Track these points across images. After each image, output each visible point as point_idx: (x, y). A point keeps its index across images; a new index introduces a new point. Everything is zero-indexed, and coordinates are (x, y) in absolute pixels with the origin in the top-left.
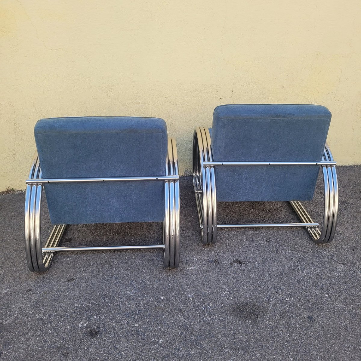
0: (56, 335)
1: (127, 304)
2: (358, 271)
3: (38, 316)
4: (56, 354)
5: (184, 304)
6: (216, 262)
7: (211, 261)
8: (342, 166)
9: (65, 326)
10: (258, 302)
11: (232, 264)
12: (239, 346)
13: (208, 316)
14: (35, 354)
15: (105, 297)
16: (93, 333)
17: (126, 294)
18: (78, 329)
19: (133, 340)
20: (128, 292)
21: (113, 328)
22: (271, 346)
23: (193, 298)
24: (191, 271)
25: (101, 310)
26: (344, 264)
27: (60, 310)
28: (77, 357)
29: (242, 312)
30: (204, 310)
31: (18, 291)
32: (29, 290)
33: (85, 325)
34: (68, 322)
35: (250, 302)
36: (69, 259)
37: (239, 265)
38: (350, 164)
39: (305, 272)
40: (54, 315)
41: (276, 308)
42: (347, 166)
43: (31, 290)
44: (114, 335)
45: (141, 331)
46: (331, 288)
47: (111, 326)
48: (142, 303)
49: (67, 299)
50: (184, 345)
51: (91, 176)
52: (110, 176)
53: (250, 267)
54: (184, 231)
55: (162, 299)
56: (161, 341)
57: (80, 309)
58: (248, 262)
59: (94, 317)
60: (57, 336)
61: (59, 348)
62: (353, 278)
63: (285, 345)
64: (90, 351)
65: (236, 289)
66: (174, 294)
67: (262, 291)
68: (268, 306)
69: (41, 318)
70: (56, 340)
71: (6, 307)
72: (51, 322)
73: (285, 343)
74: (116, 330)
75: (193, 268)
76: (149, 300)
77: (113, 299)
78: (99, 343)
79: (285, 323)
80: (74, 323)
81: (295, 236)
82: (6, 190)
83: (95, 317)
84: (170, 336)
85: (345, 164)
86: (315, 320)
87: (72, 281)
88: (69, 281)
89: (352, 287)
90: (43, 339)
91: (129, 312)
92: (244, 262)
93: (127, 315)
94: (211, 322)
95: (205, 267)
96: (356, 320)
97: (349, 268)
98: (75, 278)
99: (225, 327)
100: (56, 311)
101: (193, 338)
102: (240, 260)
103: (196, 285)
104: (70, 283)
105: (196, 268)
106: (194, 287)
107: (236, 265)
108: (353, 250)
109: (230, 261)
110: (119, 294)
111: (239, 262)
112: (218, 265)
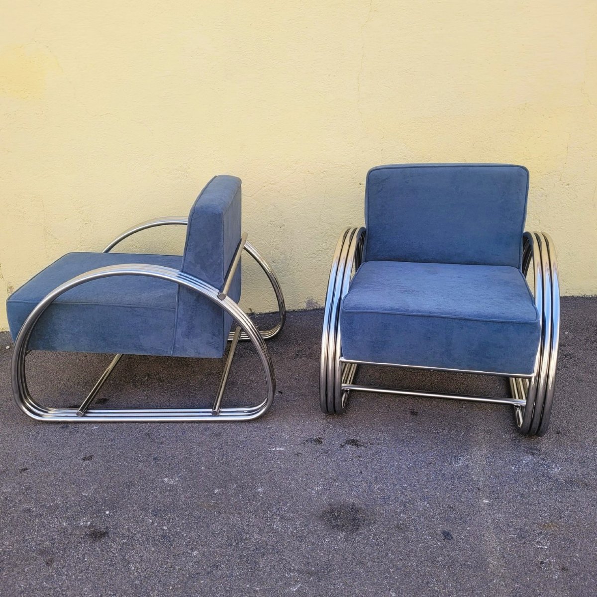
0: (43, 535)
1: (159, 496)
2: (556, 466)
3: (25, 506)
4: (35, 561)
5: (247, 502)
6: (319, 441)
7: (311, 440)
9: (60, 522)
10: (366, 506)
11: (342, 446)
12: (313, 569)
13: (279, 521)
14: (6, 558)
15: (130, 485)
16: (97, 535)
17: (163, 482)
18: (77, 527)
19: (153, 549)
20: (166, 479)
21: (129, 530)
22: (366, 573)
23: (264, 494)
24: (274, 454)
25: (118, 503)
26: (533, 454)
27: (59, 500)
28: (65, 566)
29: (336, 519)
30: (277, 512)
31: (8, 470)
32: (25, 470)
33: (89, 523)
34: (66, 517)
35: (354, 504)
36: (95, 428)
37: (354, 448)
39: (461, 463)
40: (48, 506)
41: (393, 516)
42: (592, 297)
43: (27, 469)
44: (127, 540)
45: (169, 537)
46: (497, 490)
47: (127, 527)
48: (182, 496)
49: (74, 484)
50: (228, 561)
53: (370, 452)
54: (282, 393)
55: (215, 492)
56: (195, 553)
57: (89, 499)
58: (371, 444)
59: (105, 513)
60: (45, 535)
61: (42, 553)
62: (543, 476)
63: (389, 573)
64: (86, 559)
65: (337, 484)
66: (237, 486)
67: (378, 489)
68: (382, 512)
69: (30, 509)
70: (40, 540)
72: (41, 515)
73: (391, 570)
74: (132, 533)
75: (278, 449)
76: (195, 494)
77: (141, 489)
78: (102, 550)
79: (401, 540)
80: (74, 519)
81: (463, 407)
83: (107, 512)
84: (210, 547)
86: (452, 538)
87: (89, 460)
88: (85, 459)
89: (536, 491)
90: (24, 538)
91: (159, 509)
92: (363, 443)
93: (155, 513)
94: (281, 530)
95: (298, 449)
96: (525, 543)
97: (541, 462)
98: (95, 455)
99: (302, 538)
100: (53, 501)
101: (245, 553)
102: (357, 441)
103: (275, 475)
104: (85, 462)
105: (283, 449)
106: (270, 478)
107: (348, 448)
108: (559, 433)
109: (341, 441)
110: (153, 481)
111: (355, 443)
112: (319, 446)
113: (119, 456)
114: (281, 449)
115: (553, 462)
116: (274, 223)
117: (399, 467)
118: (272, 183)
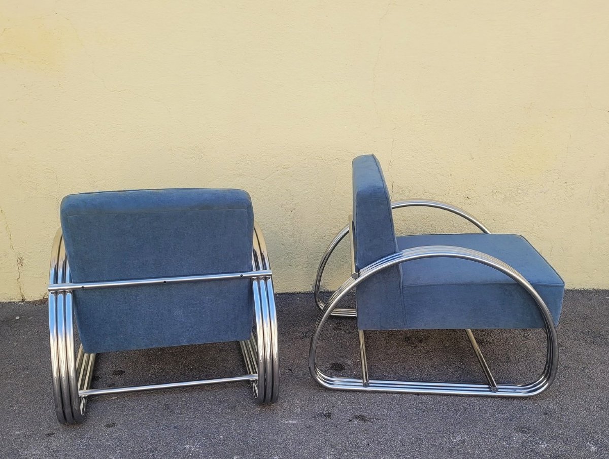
2: (543, 442)
6: (328, 416)
7: (320, 414)
8: (572, 290)
11: (350, 421)
15: (154, 450)
17: (185, 448)
20: (188, 447)
24: (287, 426)
26: (523, 432)
31: (34, 434)
32: (51, 434)
36: (114, 398)
37: (361, 423)
38: (586, 288)
39: (458, 438)
49: (100, 448)
51: (144, 277)
52: (173, 275)
53: (376, 426)
54: (291, 370)
58: (376, 419)
62: (531, 451)
65: (346, 454)
66: (254, 454)
71: (15, 453)
75: (290, 422)
77: (165, 454)
82: (42, 298)
85: (578, 287)
87: (112, 427)
88: (108, 426)
92: (370, 418)
95: (309, 422)
97: (530, 439)
98: (117, 423)
102: (364, 416)
103: (289, 445)
104: (109, 429)
105: (296, 422)
106: (285, 447)
107: (356, 422)
108: (546, 414)
109: (349, 416)
110: (175, 448)
111: (361, 418)
112: (329, 420)
113: (140, 424)
114: (294, 422)
115: (541, 439)
116: (285, 206)
117: (403, 441)
118: (284, 167)
